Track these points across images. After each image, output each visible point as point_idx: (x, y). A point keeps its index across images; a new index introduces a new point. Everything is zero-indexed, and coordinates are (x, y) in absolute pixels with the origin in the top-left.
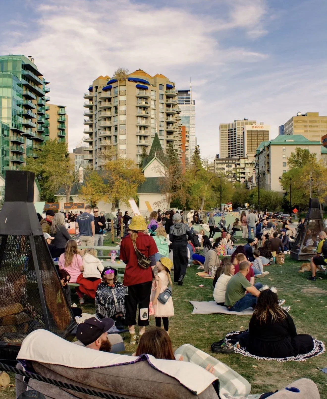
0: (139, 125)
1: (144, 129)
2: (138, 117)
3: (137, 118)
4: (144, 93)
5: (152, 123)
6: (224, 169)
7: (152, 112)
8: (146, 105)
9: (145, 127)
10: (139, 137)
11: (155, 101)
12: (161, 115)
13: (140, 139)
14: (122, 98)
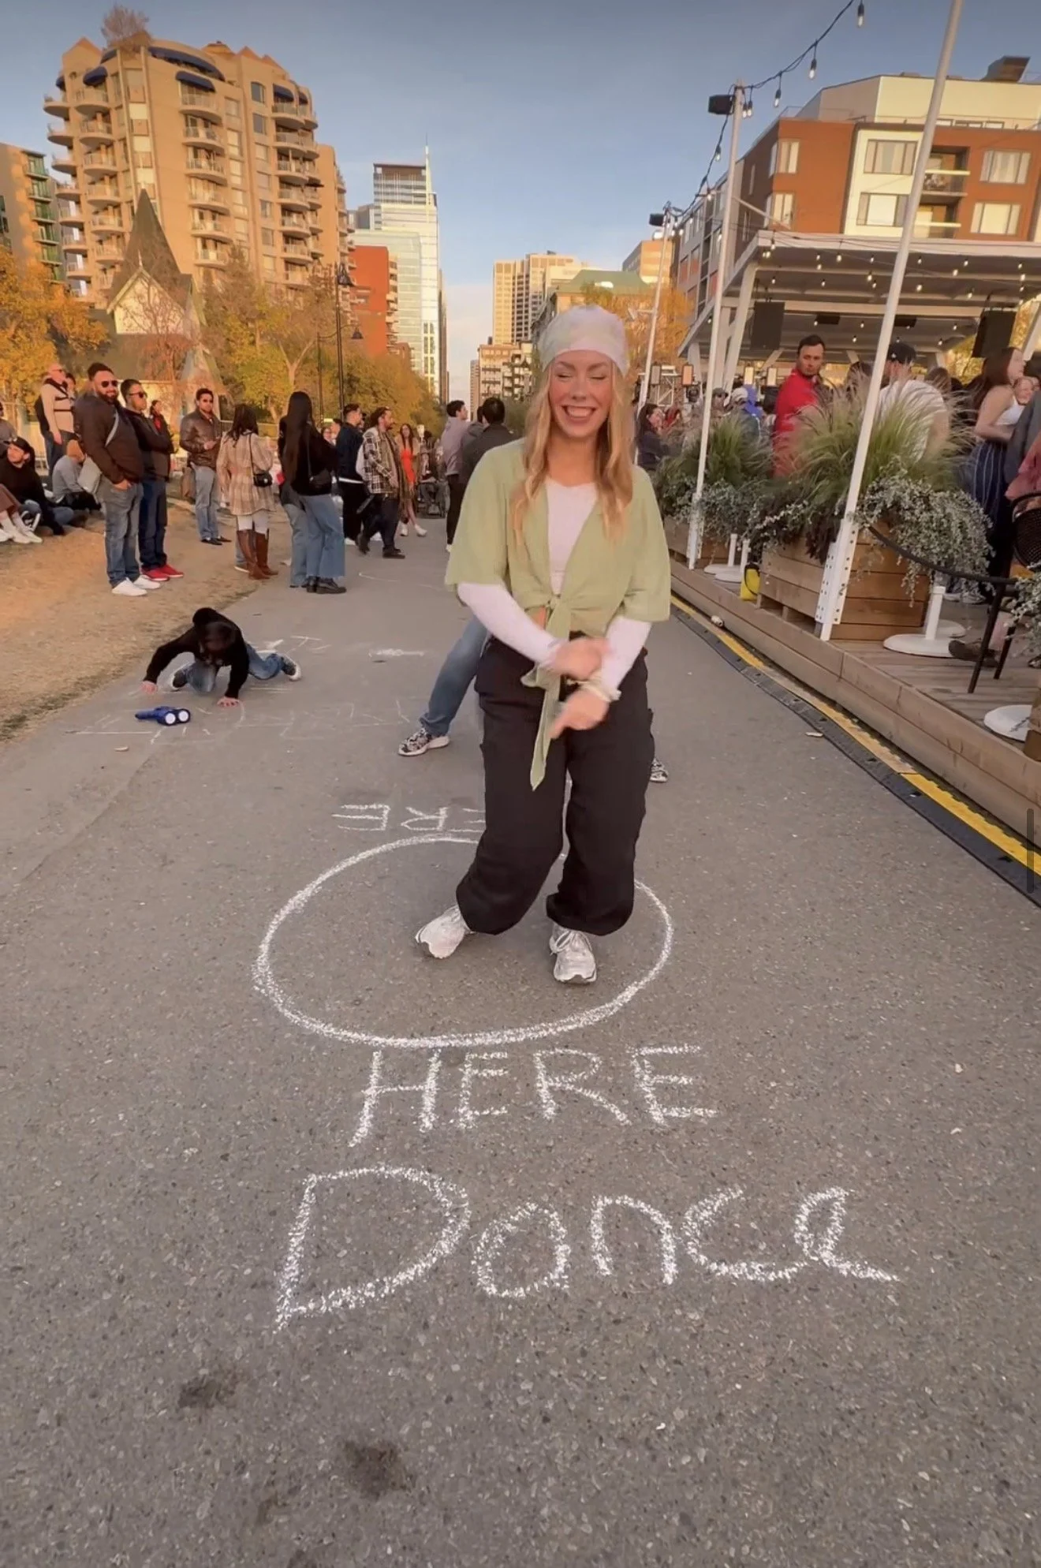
0: (194, 202)
1: (214, 218)
2: (193, 180)
3: (190, 183)
4: (204, 104)
5: (238, 203)
6: (499, 370)
7: (235, 168)
8: (210, 142)
9: (216, 213)
10: (199, 242)
11: (239, 133)
12: (262, 180)
13: (204, 246)
14: (138, 112)
